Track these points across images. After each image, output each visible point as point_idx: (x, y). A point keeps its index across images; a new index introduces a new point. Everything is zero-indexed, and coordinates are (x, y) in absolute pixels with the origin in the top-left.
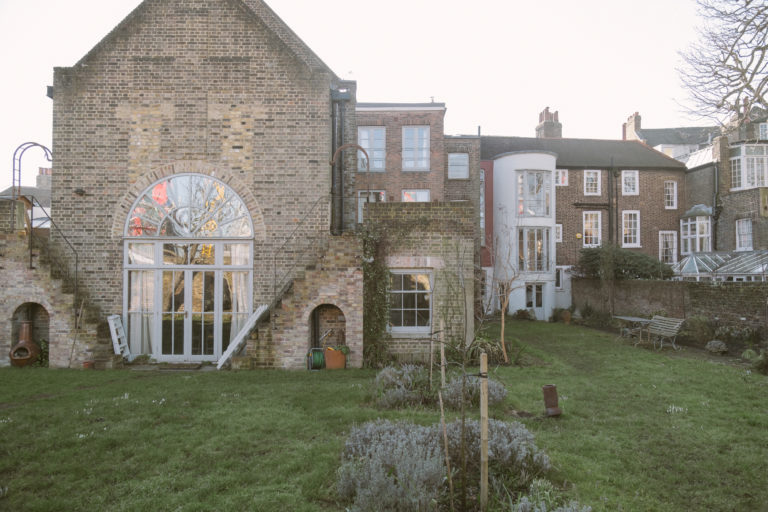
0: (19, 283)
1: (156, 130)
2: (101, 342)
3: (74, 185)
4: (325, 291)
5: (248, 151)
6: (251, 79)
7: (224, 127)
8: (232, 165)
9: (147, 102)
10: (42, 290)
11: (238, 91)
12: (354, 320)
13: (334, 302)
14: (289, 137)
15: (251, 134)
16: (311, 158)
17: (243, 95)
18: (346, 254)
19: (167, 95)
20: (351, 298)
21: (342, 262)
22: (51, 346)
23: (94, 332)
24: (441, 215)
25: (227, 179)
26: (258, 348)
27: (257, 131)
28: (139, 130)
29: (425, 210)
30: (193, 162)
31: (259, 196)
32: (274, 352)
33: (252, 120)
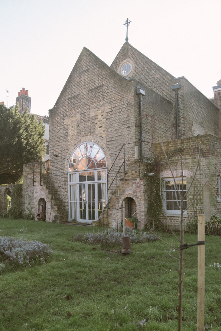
0: (39, 191)
1: (75, 126)
2: (58, 213)
3: (55, 153)
4: (127, 191)
5: (104, 128)
6: (104, 94)
7: (96, 119)
8: (99, 136)
9: (72, 115)
10: (44, 193)
11: (100, 101)
12: (140, 206)
13: (132, 196)
14: (119, 118)
15: (105, 119)
16: (128, 125)
17: (102, 103)
18: (136, 172)
19: (78, 111)
20: (138, 194)
21: (134, 176)
22: (47, 214)
23: (56, 209)
24: (190, 145)
25: (97, 142)
26: (104, 217)
27: (107, 118)
28: (71, 127)
29: (181, 143)
30: (86, 137)
31: (108, 148)
32: (109, 220)
33: (105, 113)
